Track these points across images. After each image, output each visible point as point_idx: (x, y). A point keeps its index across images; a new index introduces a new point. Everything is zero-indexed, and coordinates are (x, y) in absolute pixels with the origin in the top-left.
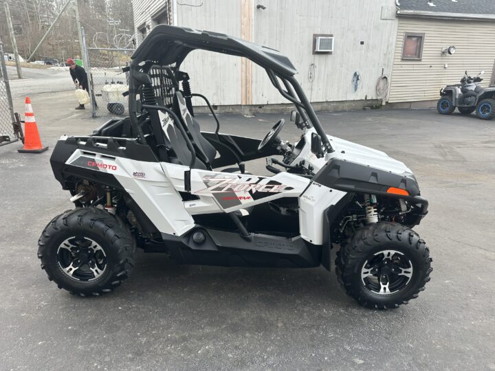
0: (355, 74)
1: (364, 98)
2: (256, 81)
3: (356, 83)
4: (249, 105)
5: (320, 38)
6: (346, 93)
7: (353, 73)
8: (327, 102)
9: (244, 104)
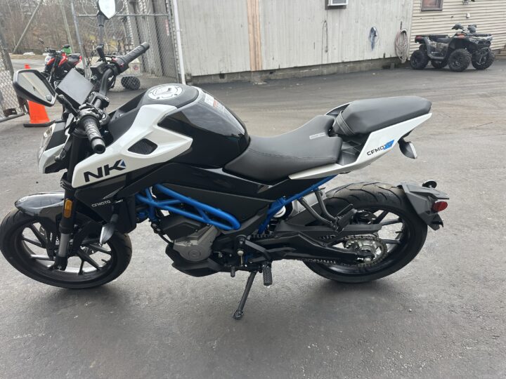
0: (372, 30)
2: (266, 44)
3: (373, 40)
4: (259, 71)
6: (363, 52)
7: (370, 28)
9: (253, 70)
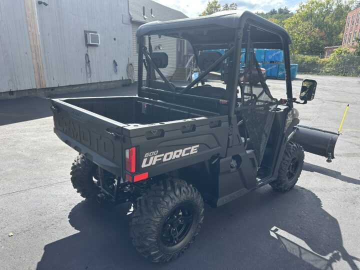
0: (114, 61)
1: (121, 79)
2: (47, 68)
3: (116, 68)
4: (43, 89)
5: (90, 34)
6: (111, 75)
7: (112, 61)
8: (100, 82)
9: (39, 88)
